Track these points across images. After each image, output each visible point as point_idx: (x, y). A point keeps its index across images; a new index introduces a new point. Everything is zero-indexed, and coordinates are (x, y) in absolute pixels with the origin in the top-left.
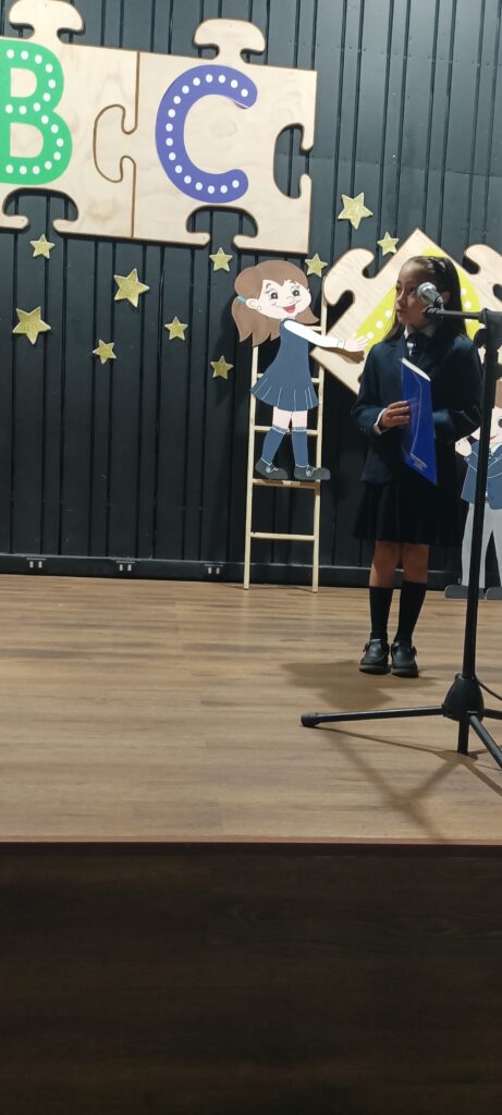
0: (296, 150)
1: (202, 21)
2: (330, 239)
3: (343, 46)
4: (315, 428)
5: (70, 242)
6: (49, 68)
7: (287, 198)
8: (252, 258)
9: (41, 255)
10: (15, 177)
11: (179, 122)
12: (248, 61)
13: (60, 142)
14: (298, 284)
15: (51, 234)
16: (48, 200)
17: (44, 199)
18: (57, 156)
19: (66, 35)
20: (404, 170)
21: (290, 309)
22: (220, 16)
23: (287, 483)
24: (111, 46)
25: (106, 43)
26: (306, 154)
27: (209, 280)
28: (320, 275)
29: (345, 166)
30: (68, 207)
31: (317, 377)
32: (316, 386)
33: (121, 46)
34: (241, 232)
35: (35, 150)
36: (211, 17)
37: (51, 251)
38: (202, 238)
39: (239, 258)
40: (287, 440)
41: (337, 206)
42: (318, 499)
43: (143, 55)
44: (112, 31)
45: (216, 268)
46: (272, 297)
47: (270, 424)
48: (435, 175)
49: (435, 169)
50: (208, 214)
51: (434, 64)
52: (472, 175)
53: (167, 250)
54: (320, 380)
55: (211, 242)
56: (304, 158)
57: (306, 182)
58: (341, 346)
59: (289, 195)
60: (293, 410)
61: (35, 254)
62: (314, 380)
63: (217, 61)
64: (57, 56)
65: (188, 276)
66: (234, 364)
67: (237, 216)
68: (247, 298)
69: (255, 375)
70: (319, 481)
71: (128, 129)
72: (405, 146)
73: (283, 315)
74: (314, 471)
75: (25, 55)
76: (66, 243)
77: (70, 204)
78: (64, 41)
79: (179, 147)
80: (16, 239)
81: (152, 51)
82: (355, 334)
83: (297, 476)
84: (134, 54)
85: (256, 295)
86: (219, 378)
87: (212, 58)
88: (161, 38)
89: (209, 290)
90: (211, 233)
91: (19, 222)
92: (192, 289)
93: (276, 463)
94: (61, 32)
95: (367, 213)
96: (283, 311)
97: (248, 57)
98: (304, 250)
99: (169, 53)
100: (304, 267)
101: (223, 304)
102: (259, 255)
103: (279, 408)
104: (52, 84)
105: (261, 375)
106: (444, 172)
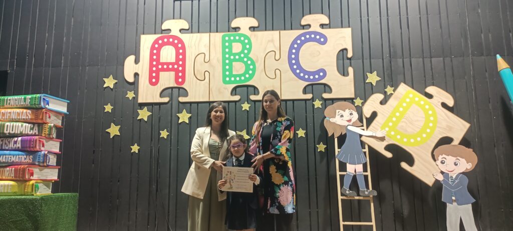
0: (345, 58)
1: (303, 16)
2: (364, 91)
3: (361, 17)
4: (367, 172)
5: (256, 103)
6: (246, 41)
7: (343, 77)
8: (331, 101)
9: (246, 110)
10: (235, 81)
11: (297, 54)
12: (323, 28)
13: (251, 67)
14: (351, 110)
15: (249, 101)
16: (248, 88)
17: (246, 88)
18: (251, 72)
19: (252, 29)
20: (393, 60)
21: (349, 121)
22: (310, 13)
23: (357, 198)
24: (269, 30)
25: (267, 29)
26: (350, 59)
27: (313, 112)
28: (361, 106)
29: (367, 62)
30: (255, 90)
31: (365, 149)
32: (365, 153)
33: (273, 30)
34: (325, 92)
35: (242, 71)
36: (307, 15)
37: (249, 107)
38: (309, 96)
39: (325, 102)
40: (354, 178)
41: (365, 77)
42: (372, 205)
43: (281, 32)
44: (269, 25)
45: (316, 107)
46: (341, 117)
47: (346, 171)
48: (407, 61)
49: (406, 58)
50: (311, 86)
51: (400, 18)
52: (423, 58)
53: (295, 102)
54: (367, 150)
55: (313, 97)
56: (349, 61)
57: (351, 70)
58: (374, 135)
59: (344, 75)
60: (356, 164)
61: (243, 109)
62: (364, 150)
63: (310, 30)
64: (249, 36)
65: (305, 111)
66: (327, 145)
67: (323, 86)
68: (330, 118)
69: (337, 150)
70: (372, 196)
71: (277, 59)
72: (392, 50)
73: (347, 123)
74: (368, 192)
75: (237, 38)
76: (255, 104)
77: (256, 89)
78: (251, 31)
79: (298, 63)
80: (236, 104)
81: (285, 30)
82: (380, 129)
83: (361, 194)
84: (278, 32)
85: (334, 117)
86: (321, 151)
87: (308, 29)
88: (288, 24)
89: (314, 116)
90: (313, 94)
91: (237, 98)
92: (306, 116)
93: (350, 189)
94: (250, 28)
95: (379, 79)
96: (347, 122)
97: (323, 27)
98: (353, 96)
99: (292, 29)
100: (353, 103)
101: (320, 121)
102: (333, 100)
103: (349, 164)
104: (248, 46)
105: (339, 150)
106: (410, 59)
